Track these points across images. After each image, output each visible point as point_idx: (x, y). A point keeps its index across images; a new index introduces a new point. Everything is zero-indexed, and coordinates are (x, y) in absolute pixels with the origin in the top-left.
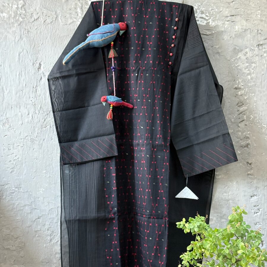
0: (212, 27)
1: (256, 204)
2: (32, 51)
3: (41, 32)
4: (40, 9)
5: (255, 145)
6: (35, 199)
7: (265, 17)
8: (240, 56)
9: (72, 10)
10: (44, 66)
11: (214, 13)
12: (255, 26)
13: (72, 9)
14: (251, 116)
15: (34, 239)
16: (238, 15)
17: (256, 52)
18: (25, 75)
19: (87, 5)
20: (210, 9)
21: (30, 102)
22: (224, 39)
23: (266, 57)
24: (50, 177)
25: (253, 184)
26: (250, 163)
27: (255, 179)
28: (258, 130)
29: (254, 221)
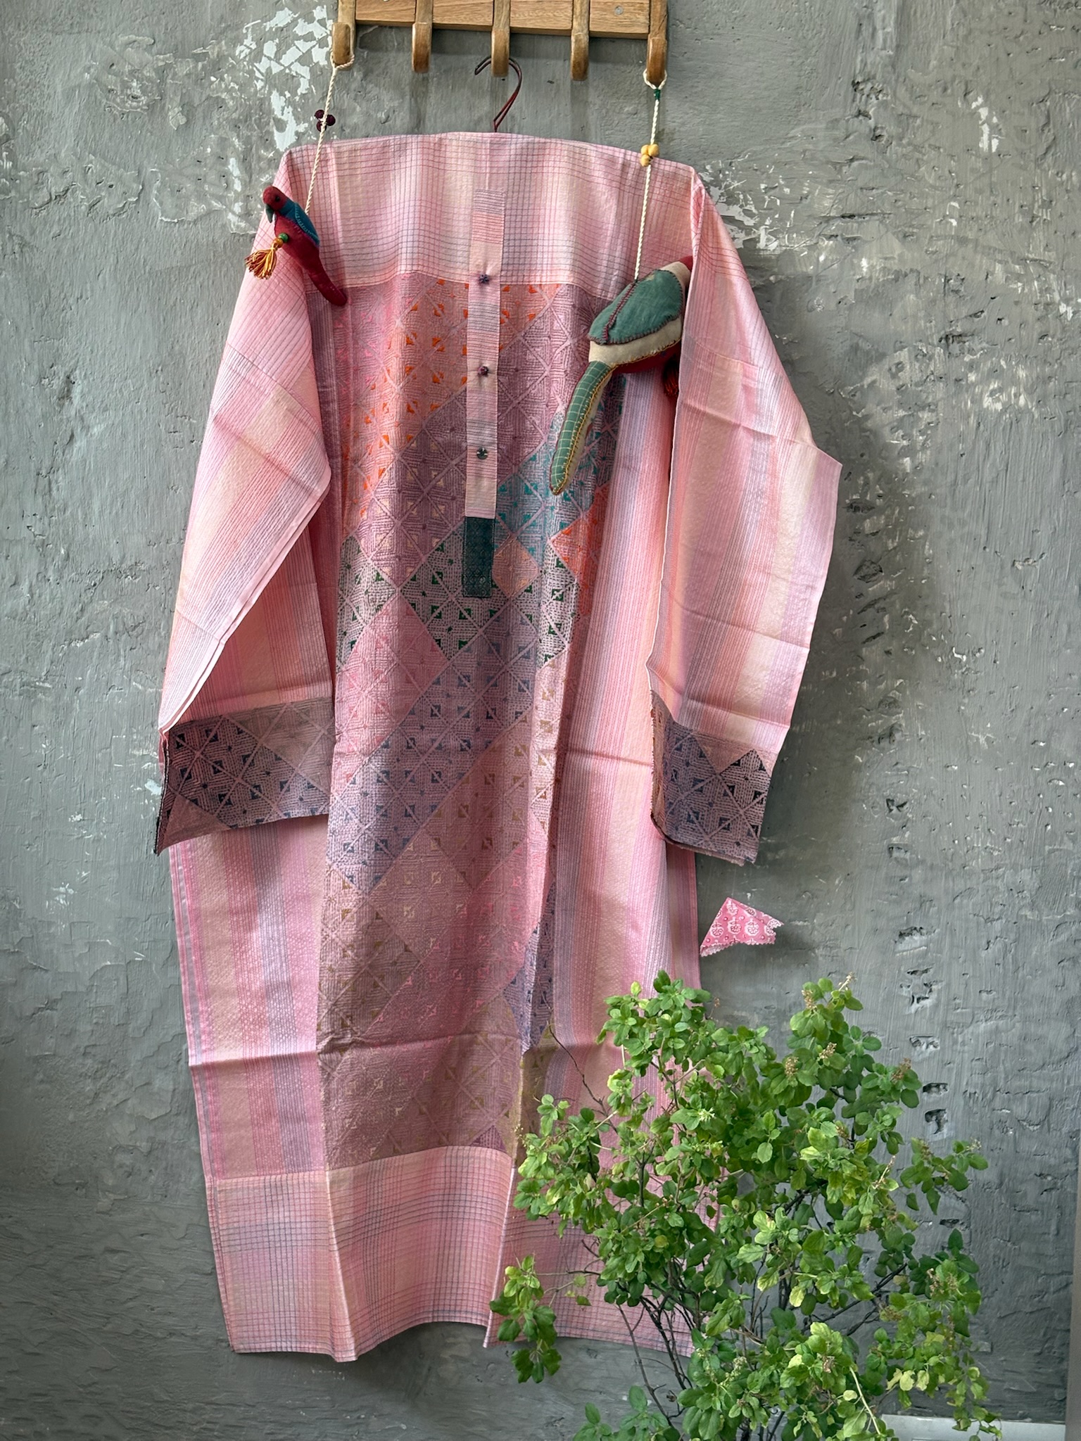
0: (767, 259)
1: (919, 965)
2: (37, 323)
3: (75, 250)
4: (75, 154)
5: (923, 733)
6: (36, 929)
7: (976, 228)
8: (874, 378)
9: (205, 166)
10: (86, 390)
11: (778, 201)
12: (936, 261)
13: (205, 159)
14: (911, 616)
15: (29, 1091)
16: (872, 214)
17: (937, 366)
19: (266, 149)
20: (763, 186)
21: (25, 533)
22: (812, 310)
23: (974, 385)
24: (97, 840)
25: (910, 884)
26: (898, 801)
27: (917, 865)
28: (937, 676)
29: (909, 1033)
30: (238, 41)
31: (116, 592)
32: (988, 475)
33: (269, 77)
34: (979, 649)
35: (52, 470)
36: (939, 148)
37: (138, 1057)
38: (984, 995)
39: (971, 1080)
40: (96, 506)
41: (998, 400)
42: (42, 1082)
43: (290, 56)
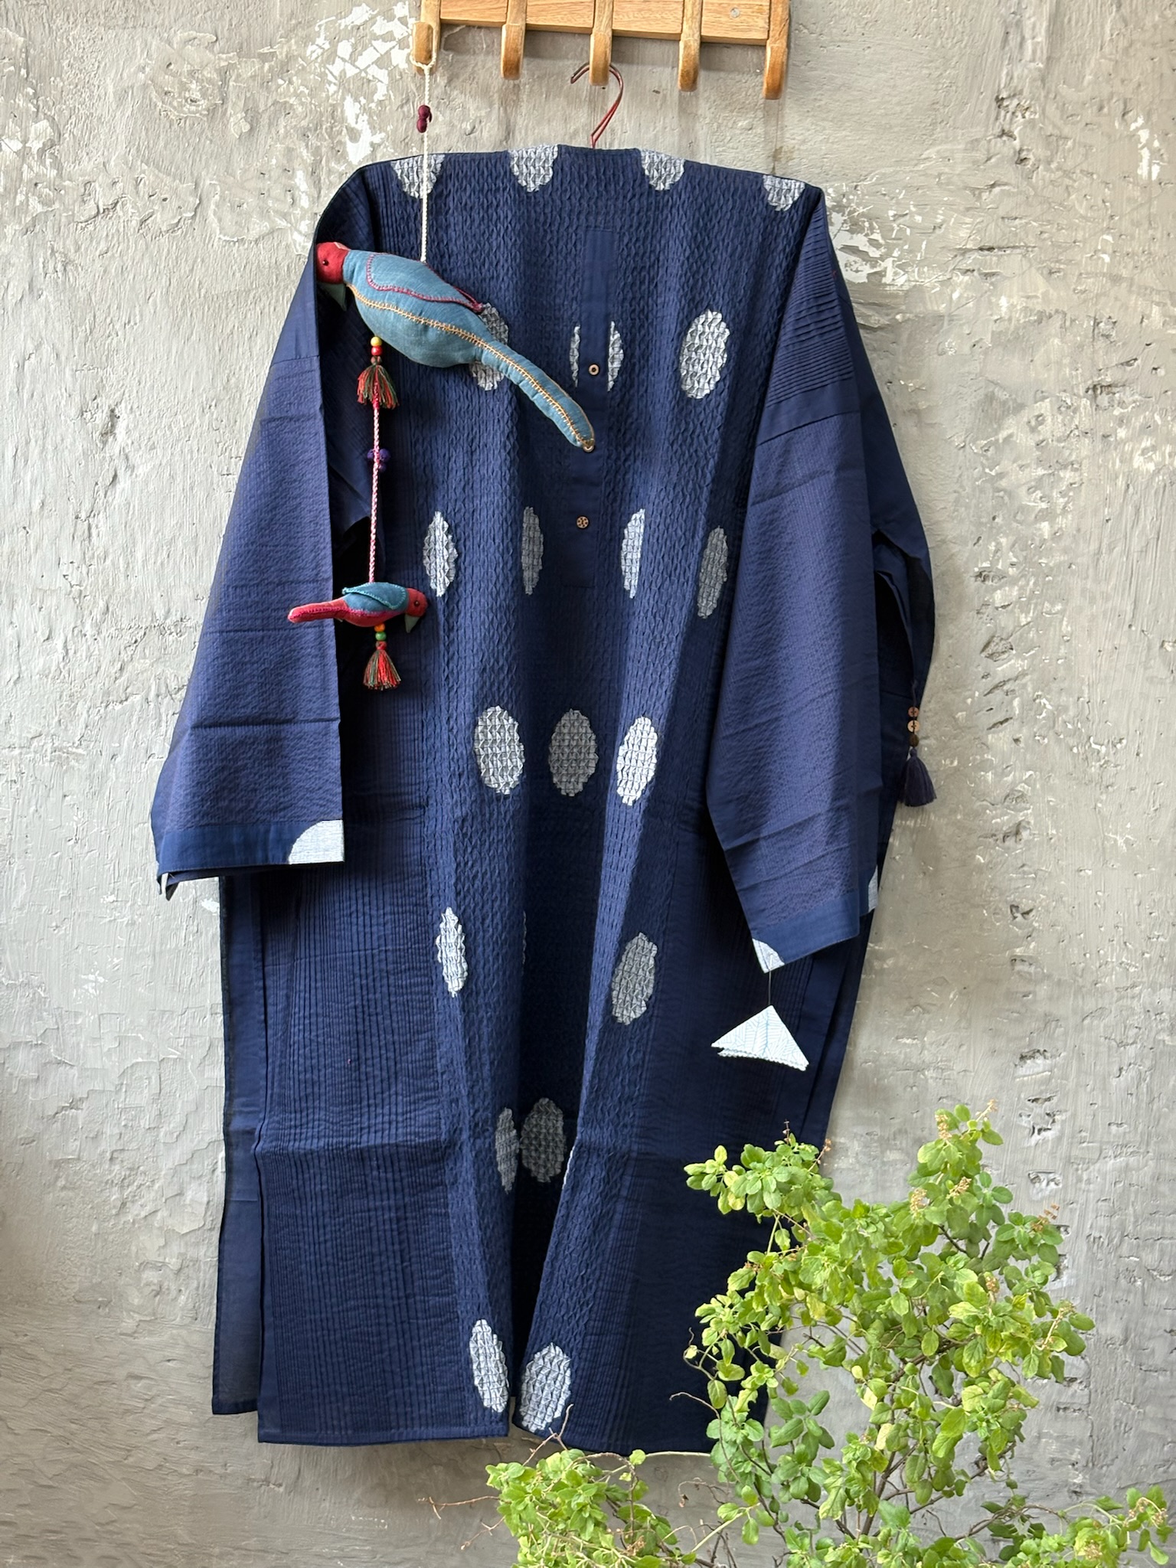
0: (894, 296)
1: (1041, 1092)
2: (79, 350)
3: (123, 270)
4: (126, 163)
5: (1054, 832)
6: (62, 1020)
7: (1131, 266)
8: (1010, 431)
9: (270, 179)
10: (132, 426)
11: (908, 231)
12: (1085, 301)
13: (270, 171)
14: (1044, 701)
15: (50, 1198)
16: (1014, 247)
17: (1083, 419)
18: (44, 461)
19: (338, 162)
20: (891, 213)
21: (61, 582)
22: (943, 353)
23: (1124, 442)
24: (132, 924)
25: (1034, 1001)
26: (1024, 907)
27: (1042, 980)
28: (1071, 769)
29: (1028, 1168)
30: (309, 40)
31: (159, 649)
32: (1136, 544)
33: (342, 81)
34: (1121, 740)
35: (92, 513)
36: (1092, 174)
37: (170, 1165)
38: (1114, 1128)
39: (1096, 1223)
40: (139, 555)
41: (1151, 459)
42: (64, 1188)
43: (367, 57)
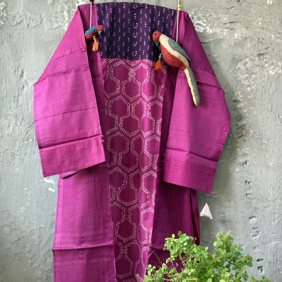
0: (209, 35)
1: (255, 226)
2: (14, 56)
3: (24, 37)
4: (23, 11)
5: (255, 162)
6: (15, 219)
7: (266, 25)
8: (239, 66)
9: (58, 14)
10: (27, 74)
11: (212, 19)
12: (256, 34)
13: (58, 12)
14: (251, 131)
15: (14, 263)
16: (238, 22)
17: (257, 62)
18: (6, 84)
19: (74, 9)
20: (208, 15)
21: (11, 113)
22: (222, 48)
23: (267, 67)
24: (32, 194)
25: (252, 204)
26: (248, 181)
27: (254, 199)
28: (258, 147)
29: (252, 245)
32: (271, 92)
34: (270, 140)
35: (18, 96)
36: (256, 3)
37: (43, 253)
38: (273, 234)
39: (270, 258)
41: (274, 71)
42: (17, 260)
